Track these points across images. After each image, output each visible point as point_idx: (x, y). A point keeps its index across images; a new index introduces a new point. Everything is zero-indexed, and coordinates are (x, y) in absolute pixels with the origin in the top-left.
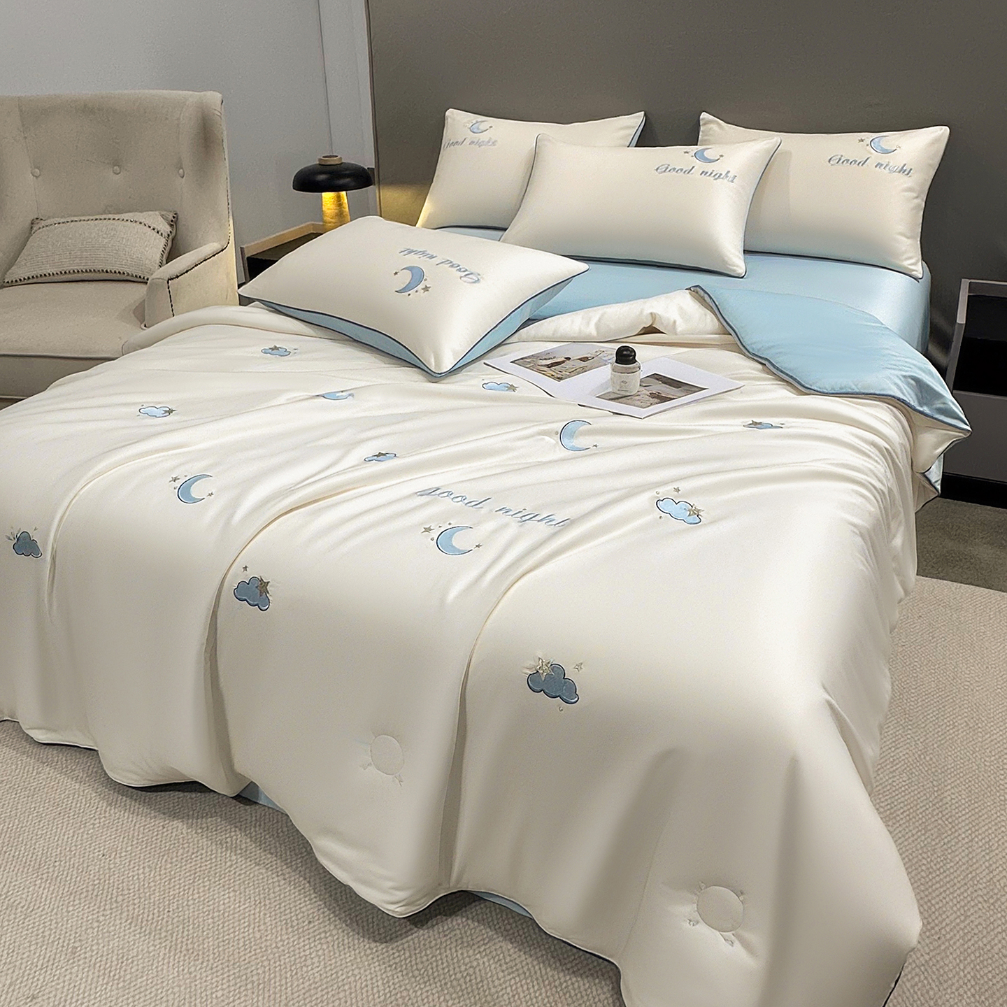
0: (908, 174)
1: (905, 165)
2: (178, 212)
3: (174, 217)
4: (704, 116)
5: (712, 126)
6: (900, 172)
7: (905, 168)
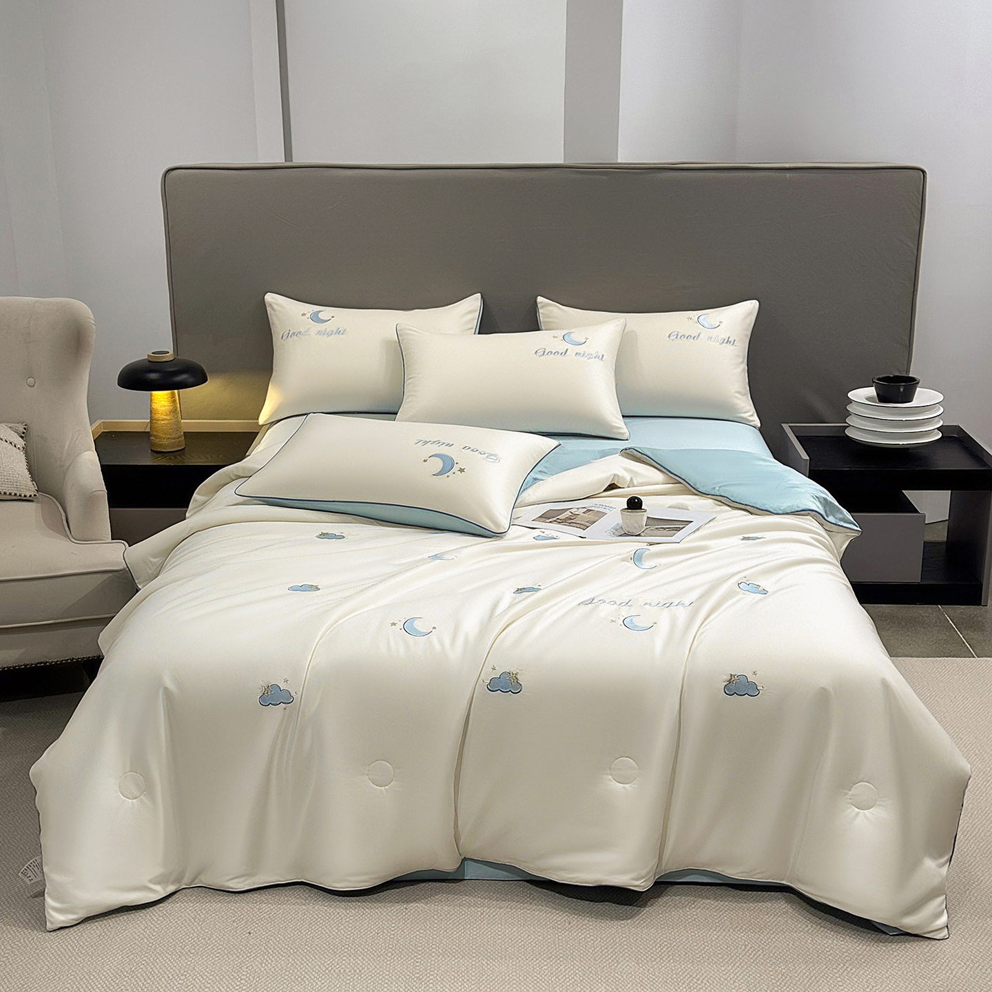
0: (733, 344)
1: (729, 338)
2: (28, 423)
3: (25, 429)
4: (540, 299)
5: (550, 308)
6: (727, 343)
7: (730, 340)
